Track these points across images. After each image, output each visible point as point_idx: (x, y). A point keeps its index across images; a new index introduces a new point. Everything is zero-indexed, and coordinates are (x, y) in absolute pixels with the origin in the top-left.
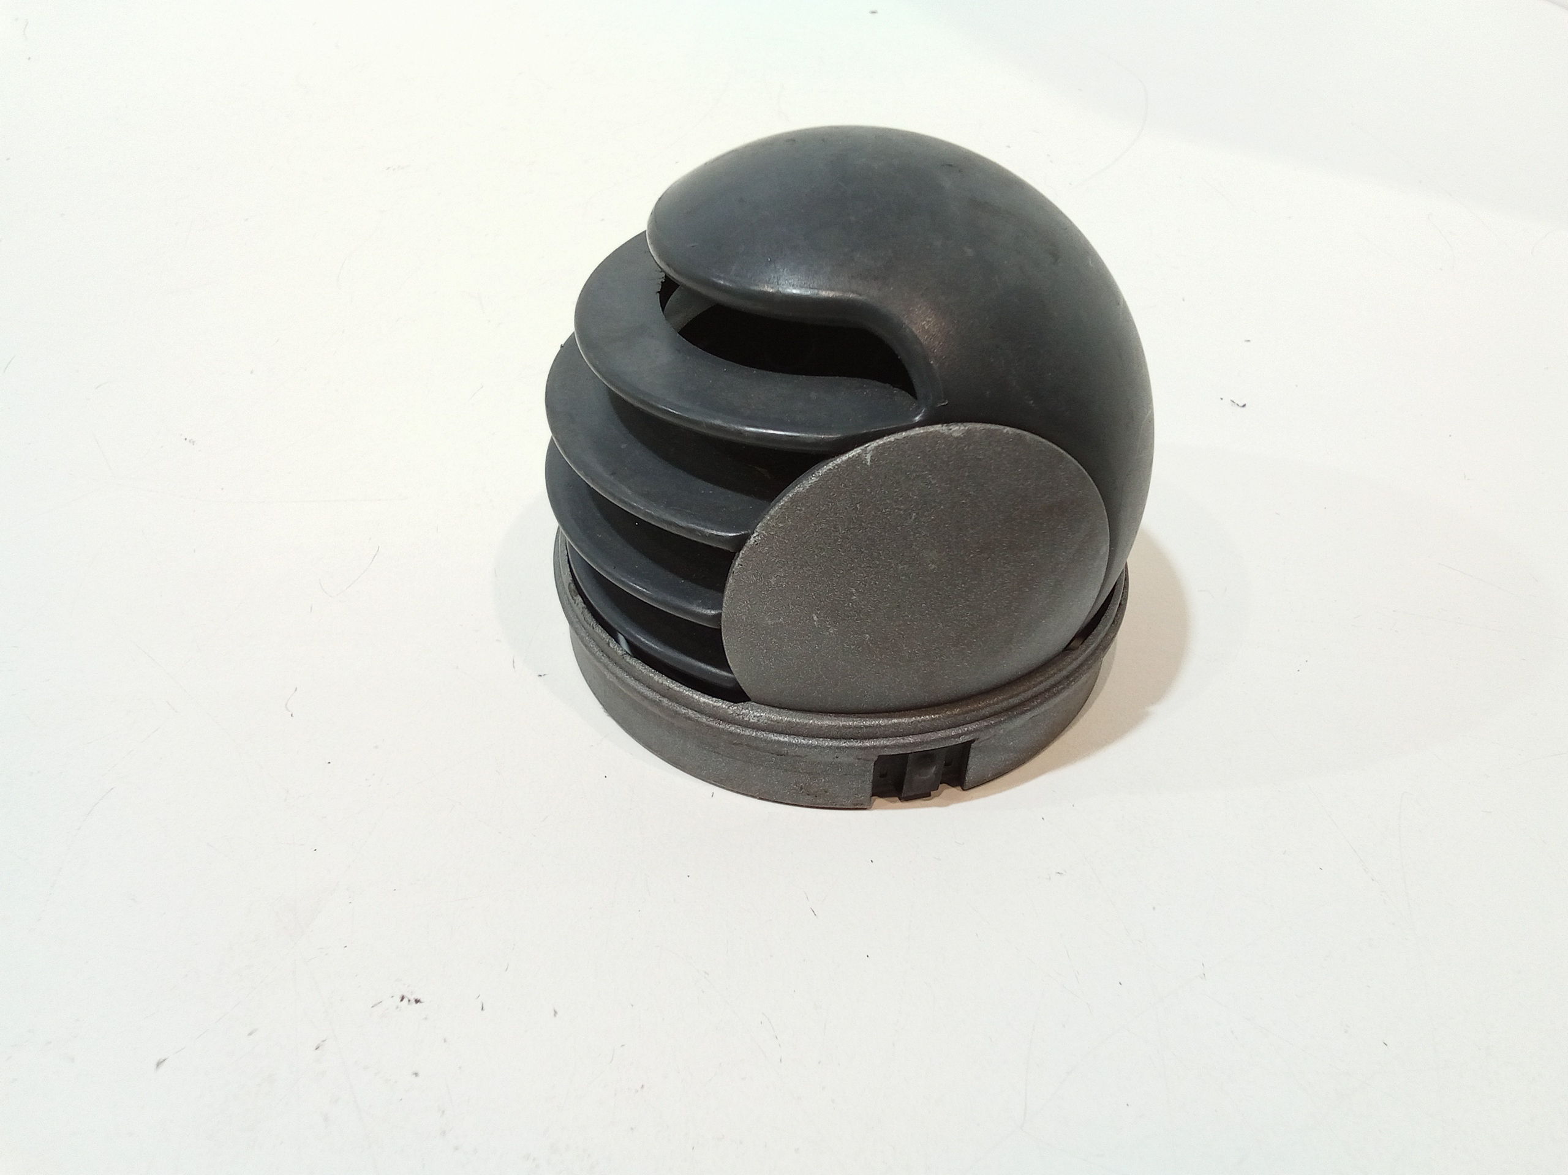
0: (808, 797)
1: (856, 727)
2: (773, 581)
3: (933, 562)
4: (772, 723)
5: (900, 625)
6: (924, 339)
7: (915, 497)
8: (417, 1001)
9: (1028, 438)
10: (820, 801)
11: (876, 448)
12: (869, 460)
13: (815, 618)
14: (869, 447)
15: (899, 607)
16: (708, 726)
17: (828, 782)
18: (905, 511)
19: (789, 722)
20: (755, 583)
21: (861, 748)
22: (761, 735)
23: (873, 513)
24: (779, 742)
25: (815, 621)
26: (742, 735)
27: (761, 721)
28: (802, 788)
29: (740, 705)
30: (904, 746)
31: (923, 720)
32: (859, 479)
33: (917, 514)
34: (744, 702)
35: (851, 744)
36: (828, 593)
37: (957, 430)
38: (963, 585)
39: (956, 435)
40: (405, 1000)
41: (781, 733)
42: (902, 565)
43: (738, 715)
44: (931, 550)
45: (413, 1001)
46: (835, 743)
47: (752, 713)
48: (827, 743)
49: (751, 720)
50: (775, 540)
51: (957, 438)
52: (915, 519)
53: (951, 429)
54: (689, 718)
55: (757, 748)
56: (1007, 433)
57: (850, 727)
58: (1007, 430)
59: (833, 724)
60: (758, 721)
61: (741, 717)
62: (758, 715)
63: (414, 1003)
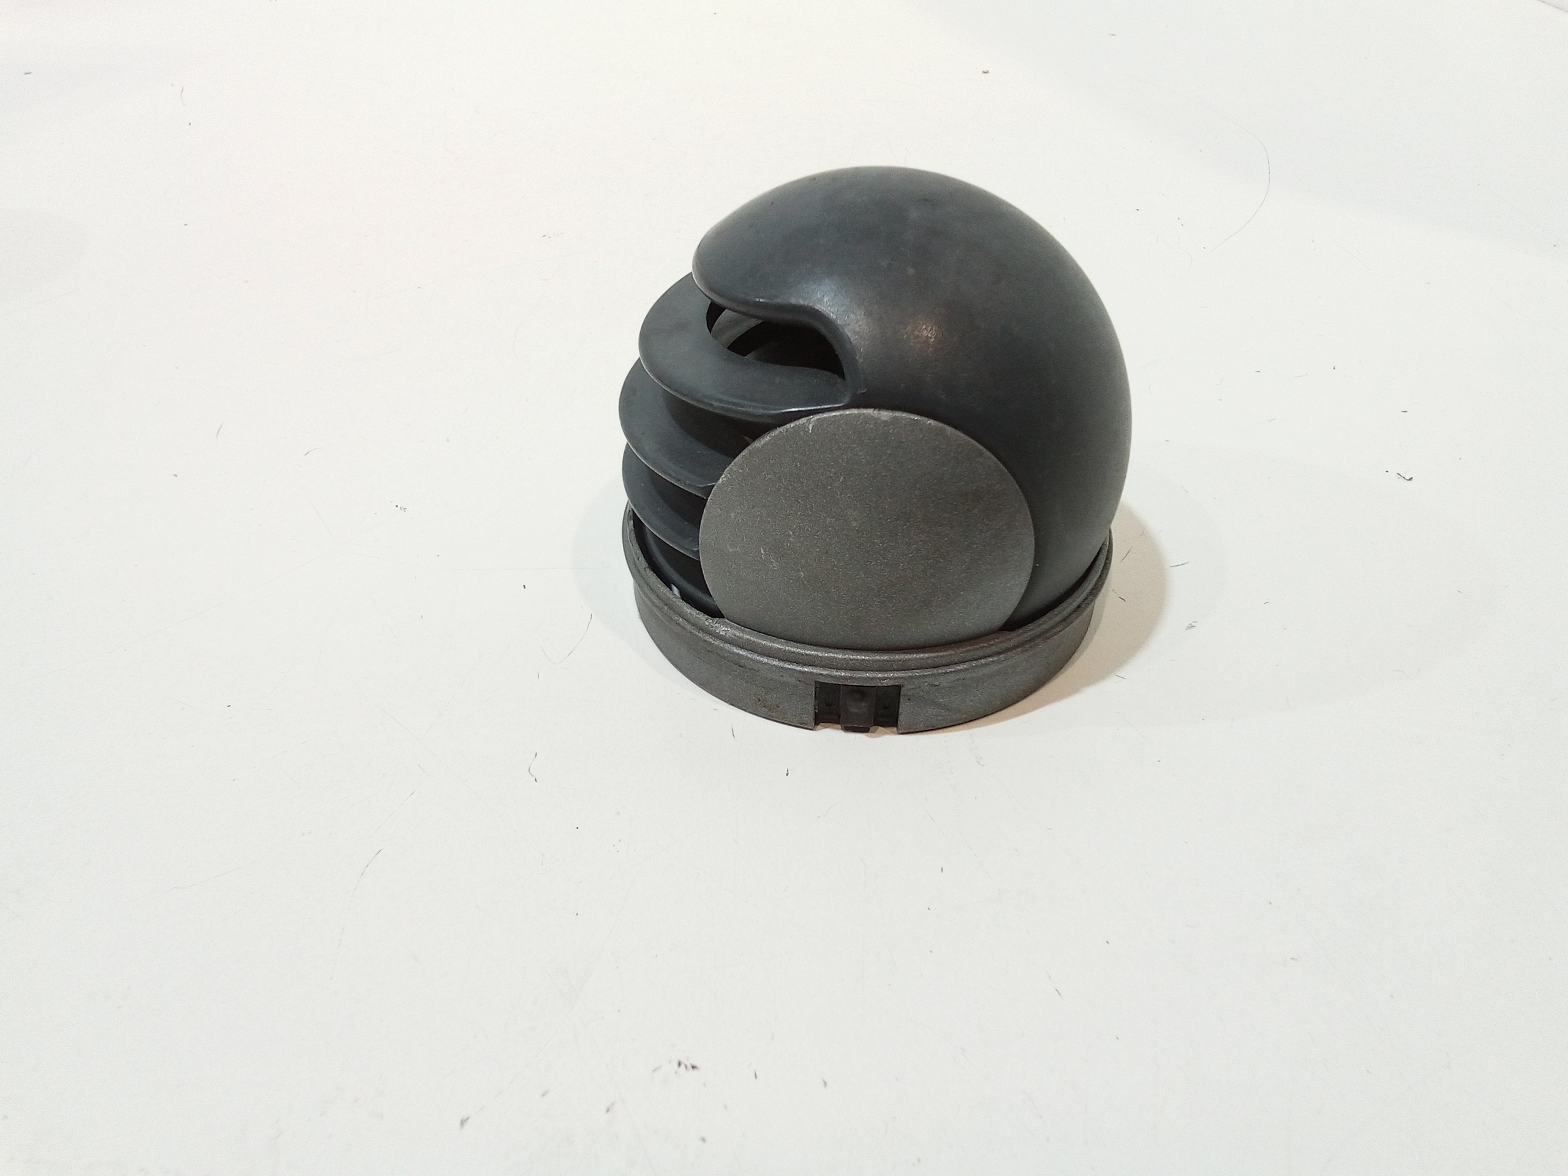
0: (764, 709)
1: (798, 653)
2: (733, 515)
3: (855, 520)
4: (735, 638)
5: (828, 570)
6: (853, 338)
7: (844, 464)
8: (693, 1067)
9: (949, 432)
10: (774, 714)
11: (817, 419)
12: (811, 429)
13: (762, 552)
14: (813, 419)
15: (827, 553)
16: (690, 632)
17: (779, 698)
18: (835, 474)
19: (748, 639)
20: (720, 515)
21: (800, 671)
22: (727, 646)
23: (809, 471)
24: (738, 654)
25: (762, 554)
26: (713, 644)
27: (728, 635)
28: (759, 700)
29: (716, 620)
30: (835, 677)
31: (854, 659)
32: (801, 442)
33: (845, 478)
34: (720, 618)
35: (793, 667)
36: (772, 532)
37: (885, 415)
38: (881, 545)
39: (883, 419)
40: (683, 1066)
41: (742, 648)
42: (830, 518)
43: (712, 627)
44: (854, 510)
45: (689, 1067)
46: (781, 664)
47: (722, 628)
48: (776, 663)
49: (721, 633)
50: (736, 483)
51: (885, 421)
52: (842, 482)
53: (880, 414)
54: (679, 624)
55: (723, 657)
56: (930, 424)
57: (793, 652)
58: (931, 422)
59: (781, 647)
60: (726, 634)
61: (714, 628)
62: (726, 629)
63: (691, 1068)
